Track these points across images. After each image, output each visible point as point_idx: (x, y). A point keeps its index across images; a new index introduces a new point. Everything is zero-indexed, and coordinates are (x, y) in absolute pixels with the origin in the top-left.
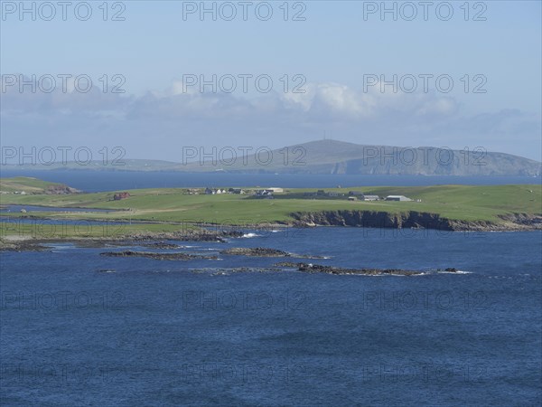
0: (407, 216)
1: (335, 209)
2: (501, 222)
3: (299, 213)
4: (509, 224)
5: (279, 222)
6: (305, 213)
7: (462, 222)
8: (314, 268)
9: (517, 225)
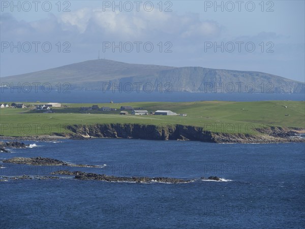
0: (174, 128)
1: (109, 123)
2: (259, 135)
3: (76, 126)
4: (266, 137)
5: (57, 134)
6: (80, 126)
7: (223, 135)
8: (89, 176)
9: (273, 138)
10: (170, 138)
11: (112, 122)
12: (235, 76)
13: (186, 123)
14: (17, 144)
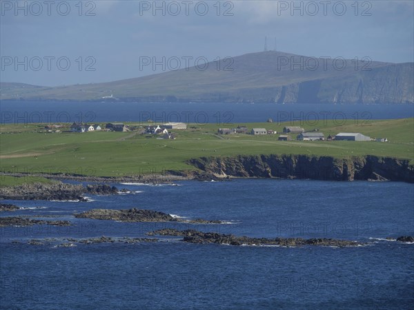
0: (363, 162)
1: (257, 153)
3: (204, 159)
5: (173, 173)
6: (212, 159)
8: (206, 237)
10: (357, 177)
11: (263, 153)
13: (382, 153)
14: (103, 189)
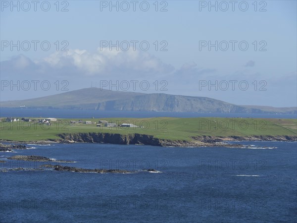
0: (133, 136)
1: (87, 132)
2: (193, 141)
3: (64, 134)
4: (198, 143)
5: (51, 140)
6: (67, 134)
7: (168, 141)
8: (65, 168)
9: (203, 143)
10: (131, 143)
11: (90, 132)
12: (188, 100)
13: (141, 133)
14: (20, 147)
